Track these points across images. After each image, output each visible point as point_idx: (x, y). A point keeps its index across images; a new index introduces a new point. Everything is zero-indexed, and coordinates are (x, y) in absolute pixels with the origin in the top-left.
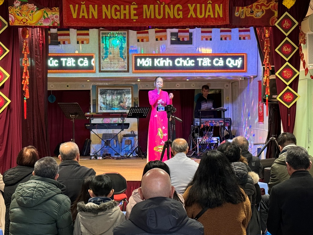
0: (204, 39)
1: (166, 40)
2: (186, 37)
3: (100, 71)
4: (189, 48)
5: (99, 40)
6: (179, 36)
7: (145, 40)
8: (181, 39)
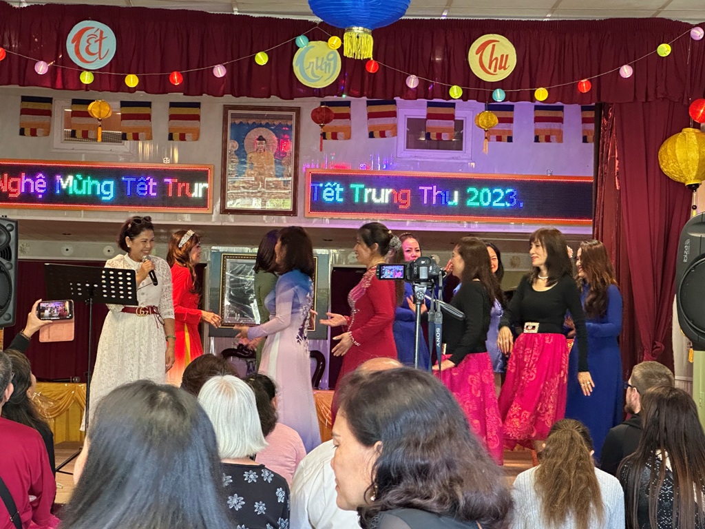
0: (493, 138)
1: (394, 136)
2: (444, 132)
3: (225, 211)
4: (453, 158)
5: (225, 131)
6: (429, 128)
7: (340, 134)
8: (433, 137)
